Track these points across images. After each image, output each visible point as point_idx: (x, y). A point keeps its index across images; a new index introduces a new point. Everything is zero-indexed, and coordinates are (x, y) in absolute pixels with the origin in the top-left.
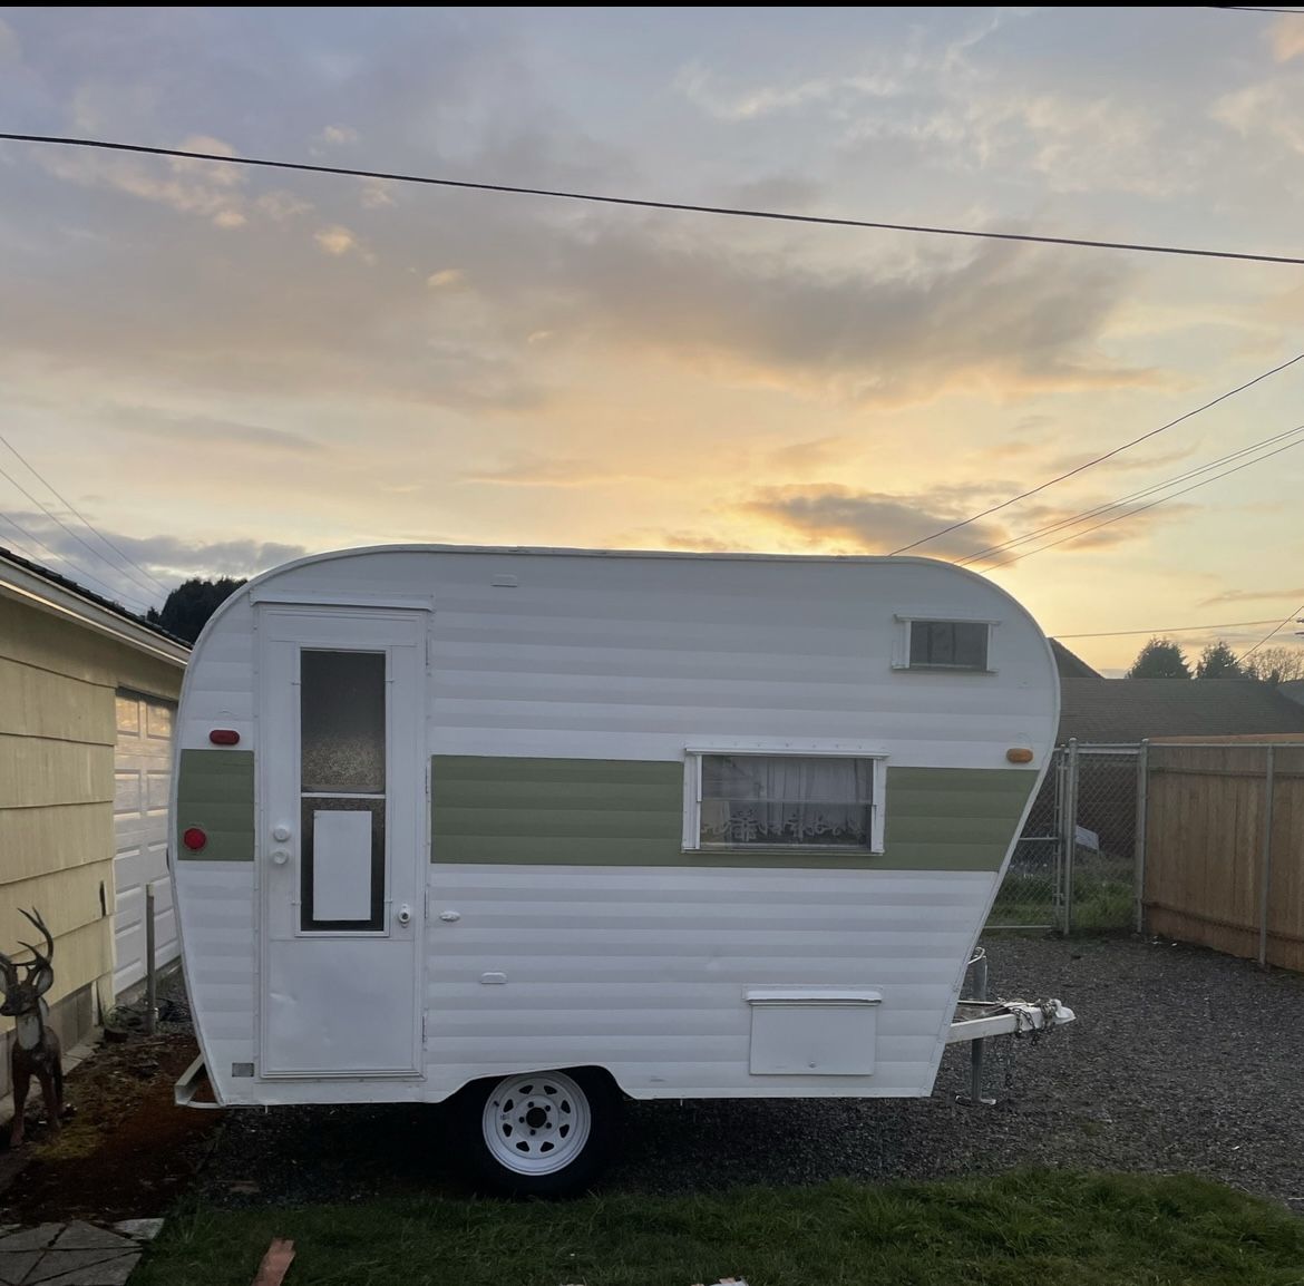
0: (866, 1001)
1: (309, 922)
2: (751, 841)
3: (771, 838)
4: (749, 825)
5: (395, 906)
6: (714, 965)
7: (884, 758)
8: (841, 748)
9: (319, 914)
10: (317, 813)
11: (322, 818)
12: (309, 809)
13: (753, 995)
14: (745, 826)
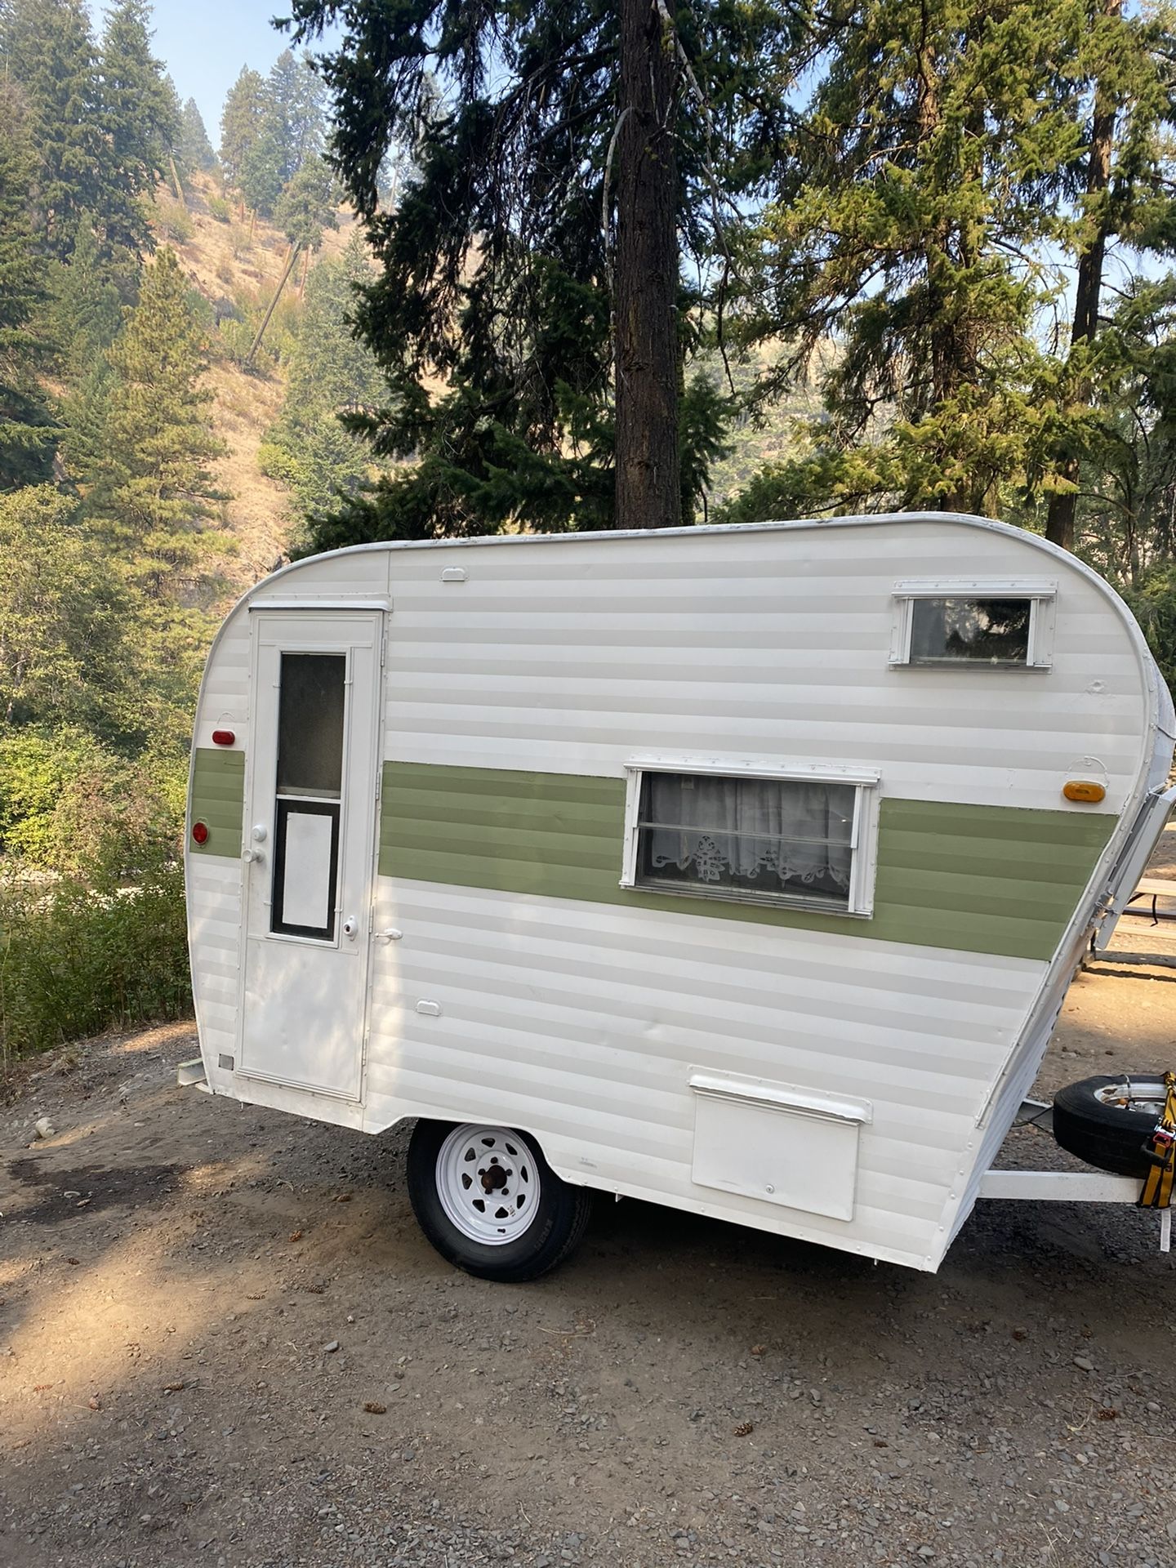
0: (842, 1118)
1: (278, 925)
2: (712, 882)
3: (739, 881)
4: (709, 862)
5: (346, 918)
6: (656, 1033)
7: (870, 787)
8: (818, 770)
9: (288, 919)
10: (290, 815)
11: (294, 819)
12: (283, 810)
13: (698, 1080)
14: (705, 863)
